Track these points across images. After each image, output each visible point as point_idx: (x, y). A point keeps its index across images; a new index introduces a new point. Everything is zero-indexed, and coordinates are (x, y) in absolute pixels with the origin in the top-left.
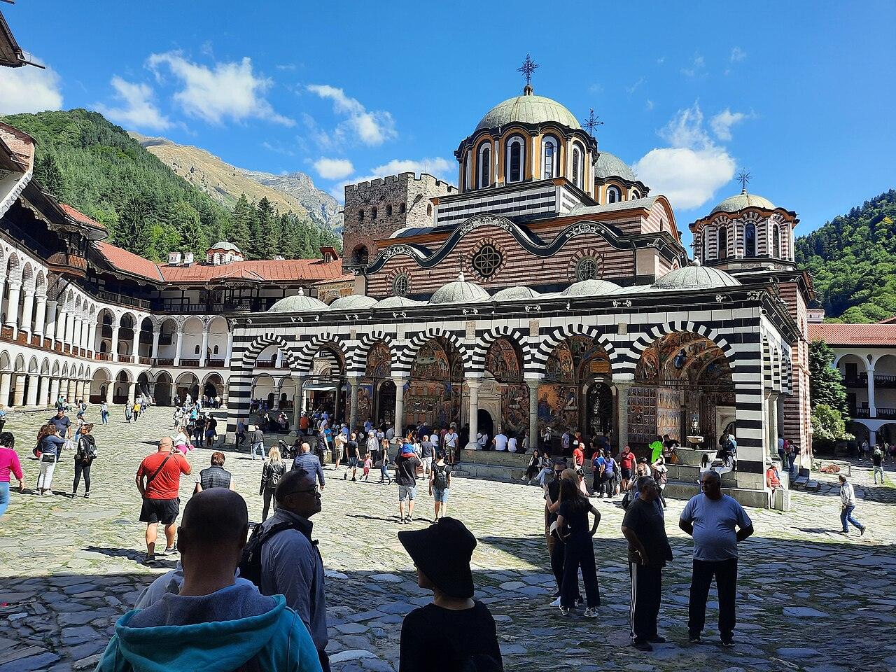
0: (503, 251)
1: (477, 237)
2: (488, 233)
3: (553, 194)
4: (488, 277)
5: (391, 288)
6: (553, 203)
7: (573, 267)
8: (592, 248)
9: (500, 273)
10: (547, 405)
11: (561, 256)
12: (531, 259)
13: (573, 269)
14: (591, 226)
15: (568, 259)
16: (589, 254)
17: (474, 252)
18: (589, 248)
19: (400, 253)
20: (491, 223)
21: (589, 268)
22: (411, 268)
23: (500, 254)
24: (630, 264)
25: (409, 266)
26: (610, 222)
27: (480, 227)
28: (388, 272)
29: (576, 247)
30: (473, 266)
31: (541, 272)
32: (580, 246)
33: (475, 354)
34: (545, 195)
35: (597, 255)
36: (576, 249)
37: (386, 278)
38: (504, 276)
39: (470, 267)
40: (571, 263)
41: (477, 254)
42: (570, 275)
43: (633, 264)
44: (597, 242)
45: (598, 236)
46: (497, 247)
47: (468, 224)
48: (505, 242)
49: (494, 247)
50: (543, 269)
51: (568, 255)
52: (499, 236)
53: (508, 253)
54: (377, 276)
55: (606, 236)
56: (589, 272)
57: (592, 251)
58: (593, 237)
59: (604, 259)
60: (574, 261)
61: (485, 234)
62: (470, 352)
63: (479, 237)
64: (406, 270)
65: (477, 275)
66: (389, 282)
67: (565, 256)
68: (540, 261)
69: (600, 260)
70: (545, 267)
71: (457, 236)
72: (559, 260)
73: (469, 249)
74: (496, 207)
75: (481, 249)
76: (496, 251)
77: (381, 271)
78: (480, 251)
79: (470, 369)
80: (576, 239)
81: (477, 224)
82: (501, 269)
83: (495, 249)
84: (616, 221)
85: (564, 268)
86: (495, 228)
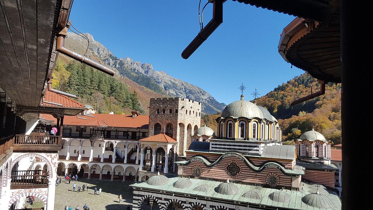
2: (234, 159)
3: (258, 147)
4: (234, 175)
5: (193, 173)
6: (258, 150)
8: (275, 173)
9: (239, 175)
11: (263, 173)
12: (251, 172)
13: (268, 179)
14: (275, 165)
15: (266, 175)
16: (274, 175)
17: (228, 165)
18: (274, 173)
19: (197, 160)
20: (235, 156)
21: (273, 179)
22: (202, 166)
23: (239, 168)
24: (289, 182)
25: (201, 166)
27: (231, 156)
28: (192, 166)
29: (269, 171)
30: (228, 170)
32: (271, 171)
35: (277, 176)
36: (269, 172)
37: (191, 169)
38: (240, 176)
39: (226, 170)
40: (267, 177)
41: (229, 166)
42: (267, 181)
43: (291, 182)
44: (277, 171)
45: (278, 169)
46: (238, 165)
47: (226, 154)
48: (241, 164)
51: (266, 174)
52: (238, 161)
53: (242, 168)
55: (281, 170)
58: (276, 169)
59: (280, 178)
61: (232, 159)
63: (230, 160)
64: (200, 167)
65: (229, 174)
66: (193, 170)
67: (265, 174)
68: (255, 174)
69: (278, 178)
70: (257, 176)
71: (222, 158)
72: (262, 175)
73: (226, 163)
74: (235, 147)
75: (231, 164)
77: (189, 165)
80: (269, 168)
81: (229, 155)
83: (236, 165)
85: (264, 178)
86: (236, 158)
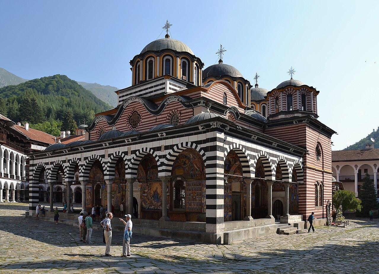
0: (140, 114)
1: (130, 108)
2: (135, 106)
3: (164, 83)
4: (135, 128)
5: (99, 137)
6: (164, 88)
7: (168, 119)
8: (176, 108)
9: (139, 126)
10: (158, 193)
11: (163, 114)
12: (151, 117)
13: (169, 121)
14: (175, 97)
15: (166, 115)
16: (175, 112)
17: (129, 116)
18: (175, 109)
19: (101, 119)
20: (135, 101)
23: (140, 116)
25: (105, 126)
26: (188, 95)
27: (131, 103)
28: (97, 129)
29: (170, 109)
30: (130, 123)
31: (156, 123)
33: (108, 166)
34: (161, 85)
35: (178, 112)
37: (96, 133)
38: (141, 126)
39: (128, 123)
41: (131, 117)
43: (193, 115)
44: (178, 105)
45: (179, 103)
46: (138, 112)
47: (126, 102)
48: (141, 109)
49: (137, 112)
50: (156, 122)
52: (139, 107)
53: (143, 115)
54: (93, 132)
55: (181, 102)
56: (176, 121)
57: (176, 110)
58: (177, 103)
59: (181, 114)
60: (169, 116)
61: (133, 106)
62: (106, 166)
63: (131, 108)
64: (104, 128)
65: (130, 127)
66: (98, 134)
67: (165, 114)
68: (155, 118)
69: (179, 115)
70: (157, 120)
71: (122, 108)
72: (163, 116)
73: (127, 114)
76: (138, 114)
77: (95, 129)
78: (132, 115)
79: (106, 175)
80: (170, 105)
81: (130, 102)
82: (140, 124)
83: (138, 113)
84: (190, 94)
85: (165, 120)
86: (137, 103)
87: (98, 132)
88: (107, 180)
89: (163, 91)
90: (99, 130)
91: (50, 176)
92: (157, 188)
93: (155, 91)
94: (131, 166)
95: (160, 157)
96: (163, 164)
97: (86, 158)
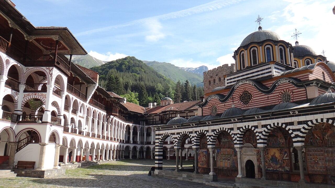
0: (252, 93)
1: (241, 89)
2: (245, 87)
3: (270, 68)
4: (247, 104)
5: (211, 112)
6: (271, 72)
7: (280, 97)
8: (288, 88)
9: (251, 102)
10: (276, 157)
11: (275, 93)
12: (263, 95)
13: (281, 98)
14: (286, 79)
15: (278, 94)
16: (287, 91)
17: (240, 95)
19: (213, 98)
20: (246, 83)
21: (288, 97)
22: (218, 103)
23: (251, 94)
24: (304, 94)
25: (217, 103)
26: (295, 77)
27: (242, 85)
28: (210, 106)
29: (281, 89)
30: (241, 100)
31: (268, 101)
32: (283, 88)
33: (238, 137)
34: (267, 69)
35: (290, 91)
36: (281, 90)
37: (209, 108)
38: (253, 103)
39: (239, 101)
40: (280, 96)
41: (242, 95)
42: (280, 101)
43: (306, 94)
44: (289, 86)
45: (290, 83)
46: (249, 92)
47: (237, 84)
48: (252, 90)
49: (248, 92)
50: (268, 99)
51: (278, 93)
52: (249, 88)
53: (254, 94)
54: (206, 107)
55: (292, 83)
56: (288, 99)
57: (287, 90)
58: (288, 84)
59: (293, 93)
60: (281, 95)
61: (244, 87)
62: (236, 137)
63: (242, 88)
64: (216, 104)
65: (242, 104)
66: (210, 109)
67: (276, 93)
68: (267, 96)
69: (291, 93)
70: (269, 98)
71: (233, 89)
72: (274, 95)
73: (238, 94)
74: (248, 76)
75: (243, 93)
76: (249, 94)
77: (207, 105)
78: (243, 94)
79: (236, 144)
80: (280, 85)
81: (240, 83)
82: (251, 101)
83: (248, 93)
84: (297, 76)
85: (277, 98)
86: (247, 84)
87: (211, 108)
88: (238, 148)
89: (270, 74)
90: (211, 106)
91: (176, 144)
92: (275, 153)
93: (262, 74)
94: (262, 137)
95: (294, 130)
96: (297, 136)
97: (213, 131)
